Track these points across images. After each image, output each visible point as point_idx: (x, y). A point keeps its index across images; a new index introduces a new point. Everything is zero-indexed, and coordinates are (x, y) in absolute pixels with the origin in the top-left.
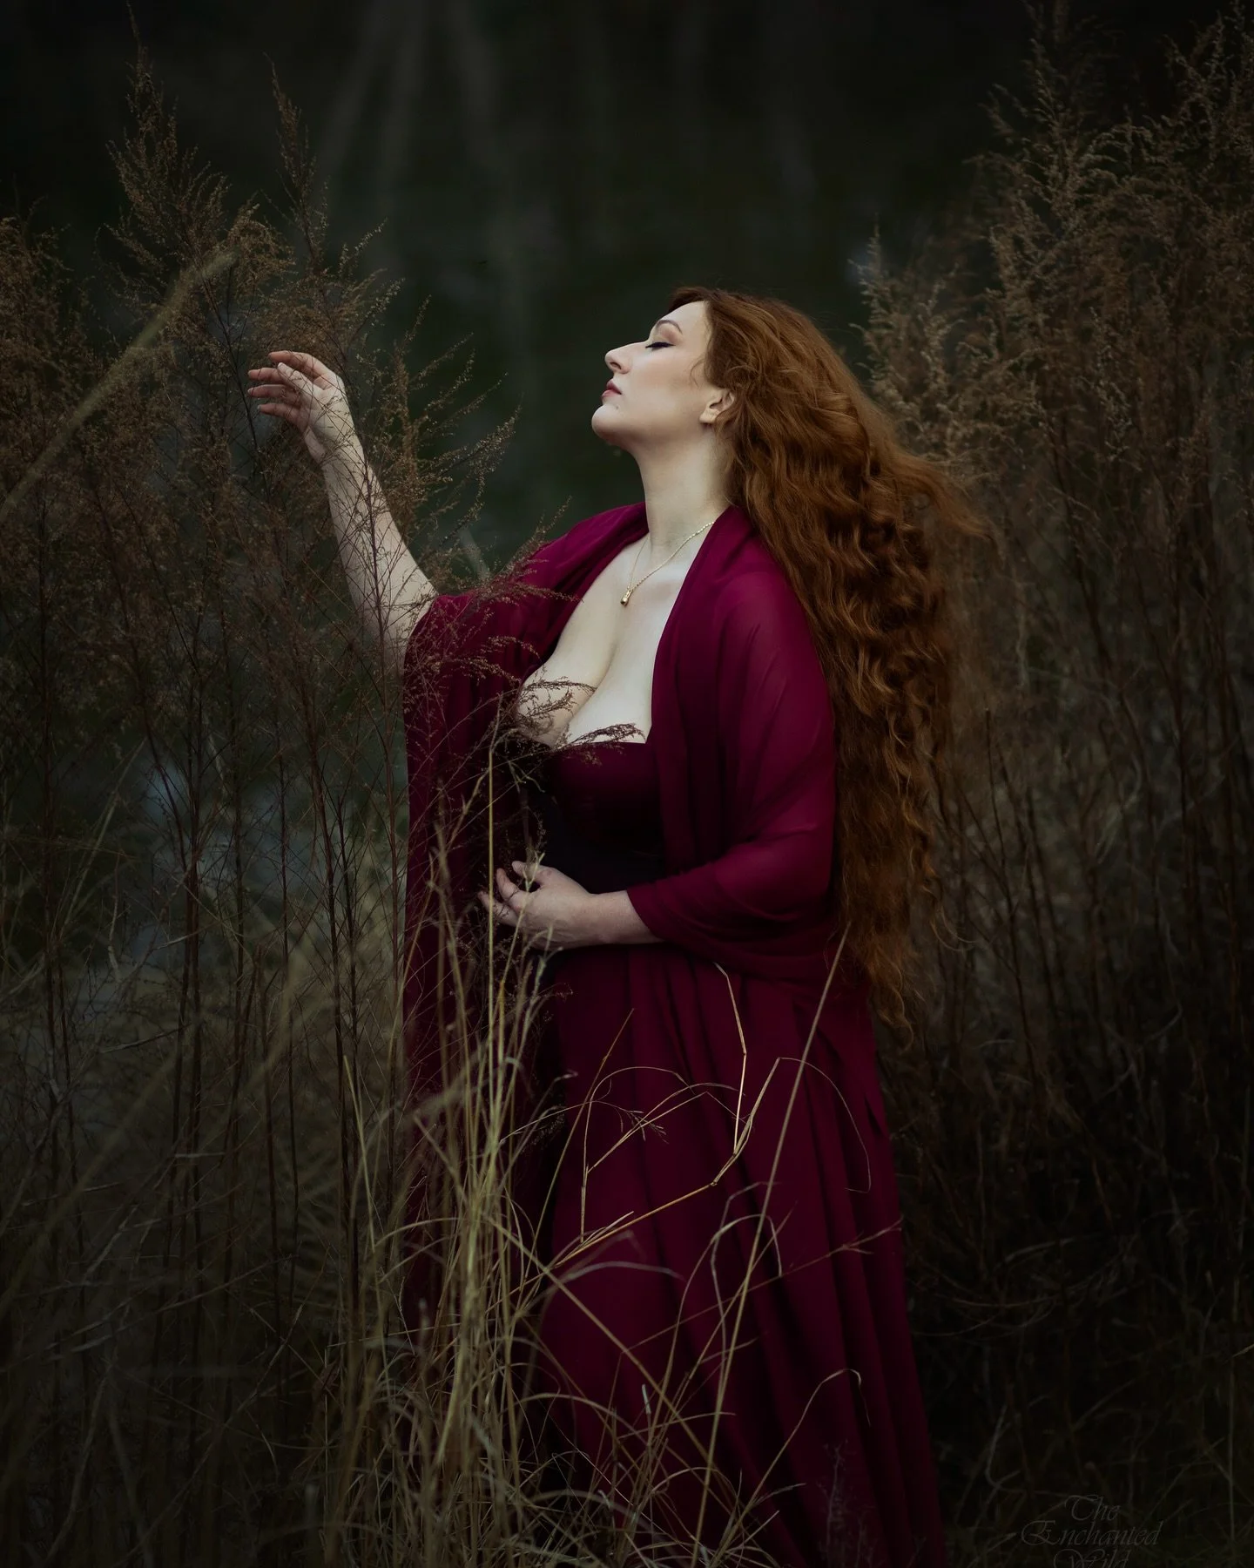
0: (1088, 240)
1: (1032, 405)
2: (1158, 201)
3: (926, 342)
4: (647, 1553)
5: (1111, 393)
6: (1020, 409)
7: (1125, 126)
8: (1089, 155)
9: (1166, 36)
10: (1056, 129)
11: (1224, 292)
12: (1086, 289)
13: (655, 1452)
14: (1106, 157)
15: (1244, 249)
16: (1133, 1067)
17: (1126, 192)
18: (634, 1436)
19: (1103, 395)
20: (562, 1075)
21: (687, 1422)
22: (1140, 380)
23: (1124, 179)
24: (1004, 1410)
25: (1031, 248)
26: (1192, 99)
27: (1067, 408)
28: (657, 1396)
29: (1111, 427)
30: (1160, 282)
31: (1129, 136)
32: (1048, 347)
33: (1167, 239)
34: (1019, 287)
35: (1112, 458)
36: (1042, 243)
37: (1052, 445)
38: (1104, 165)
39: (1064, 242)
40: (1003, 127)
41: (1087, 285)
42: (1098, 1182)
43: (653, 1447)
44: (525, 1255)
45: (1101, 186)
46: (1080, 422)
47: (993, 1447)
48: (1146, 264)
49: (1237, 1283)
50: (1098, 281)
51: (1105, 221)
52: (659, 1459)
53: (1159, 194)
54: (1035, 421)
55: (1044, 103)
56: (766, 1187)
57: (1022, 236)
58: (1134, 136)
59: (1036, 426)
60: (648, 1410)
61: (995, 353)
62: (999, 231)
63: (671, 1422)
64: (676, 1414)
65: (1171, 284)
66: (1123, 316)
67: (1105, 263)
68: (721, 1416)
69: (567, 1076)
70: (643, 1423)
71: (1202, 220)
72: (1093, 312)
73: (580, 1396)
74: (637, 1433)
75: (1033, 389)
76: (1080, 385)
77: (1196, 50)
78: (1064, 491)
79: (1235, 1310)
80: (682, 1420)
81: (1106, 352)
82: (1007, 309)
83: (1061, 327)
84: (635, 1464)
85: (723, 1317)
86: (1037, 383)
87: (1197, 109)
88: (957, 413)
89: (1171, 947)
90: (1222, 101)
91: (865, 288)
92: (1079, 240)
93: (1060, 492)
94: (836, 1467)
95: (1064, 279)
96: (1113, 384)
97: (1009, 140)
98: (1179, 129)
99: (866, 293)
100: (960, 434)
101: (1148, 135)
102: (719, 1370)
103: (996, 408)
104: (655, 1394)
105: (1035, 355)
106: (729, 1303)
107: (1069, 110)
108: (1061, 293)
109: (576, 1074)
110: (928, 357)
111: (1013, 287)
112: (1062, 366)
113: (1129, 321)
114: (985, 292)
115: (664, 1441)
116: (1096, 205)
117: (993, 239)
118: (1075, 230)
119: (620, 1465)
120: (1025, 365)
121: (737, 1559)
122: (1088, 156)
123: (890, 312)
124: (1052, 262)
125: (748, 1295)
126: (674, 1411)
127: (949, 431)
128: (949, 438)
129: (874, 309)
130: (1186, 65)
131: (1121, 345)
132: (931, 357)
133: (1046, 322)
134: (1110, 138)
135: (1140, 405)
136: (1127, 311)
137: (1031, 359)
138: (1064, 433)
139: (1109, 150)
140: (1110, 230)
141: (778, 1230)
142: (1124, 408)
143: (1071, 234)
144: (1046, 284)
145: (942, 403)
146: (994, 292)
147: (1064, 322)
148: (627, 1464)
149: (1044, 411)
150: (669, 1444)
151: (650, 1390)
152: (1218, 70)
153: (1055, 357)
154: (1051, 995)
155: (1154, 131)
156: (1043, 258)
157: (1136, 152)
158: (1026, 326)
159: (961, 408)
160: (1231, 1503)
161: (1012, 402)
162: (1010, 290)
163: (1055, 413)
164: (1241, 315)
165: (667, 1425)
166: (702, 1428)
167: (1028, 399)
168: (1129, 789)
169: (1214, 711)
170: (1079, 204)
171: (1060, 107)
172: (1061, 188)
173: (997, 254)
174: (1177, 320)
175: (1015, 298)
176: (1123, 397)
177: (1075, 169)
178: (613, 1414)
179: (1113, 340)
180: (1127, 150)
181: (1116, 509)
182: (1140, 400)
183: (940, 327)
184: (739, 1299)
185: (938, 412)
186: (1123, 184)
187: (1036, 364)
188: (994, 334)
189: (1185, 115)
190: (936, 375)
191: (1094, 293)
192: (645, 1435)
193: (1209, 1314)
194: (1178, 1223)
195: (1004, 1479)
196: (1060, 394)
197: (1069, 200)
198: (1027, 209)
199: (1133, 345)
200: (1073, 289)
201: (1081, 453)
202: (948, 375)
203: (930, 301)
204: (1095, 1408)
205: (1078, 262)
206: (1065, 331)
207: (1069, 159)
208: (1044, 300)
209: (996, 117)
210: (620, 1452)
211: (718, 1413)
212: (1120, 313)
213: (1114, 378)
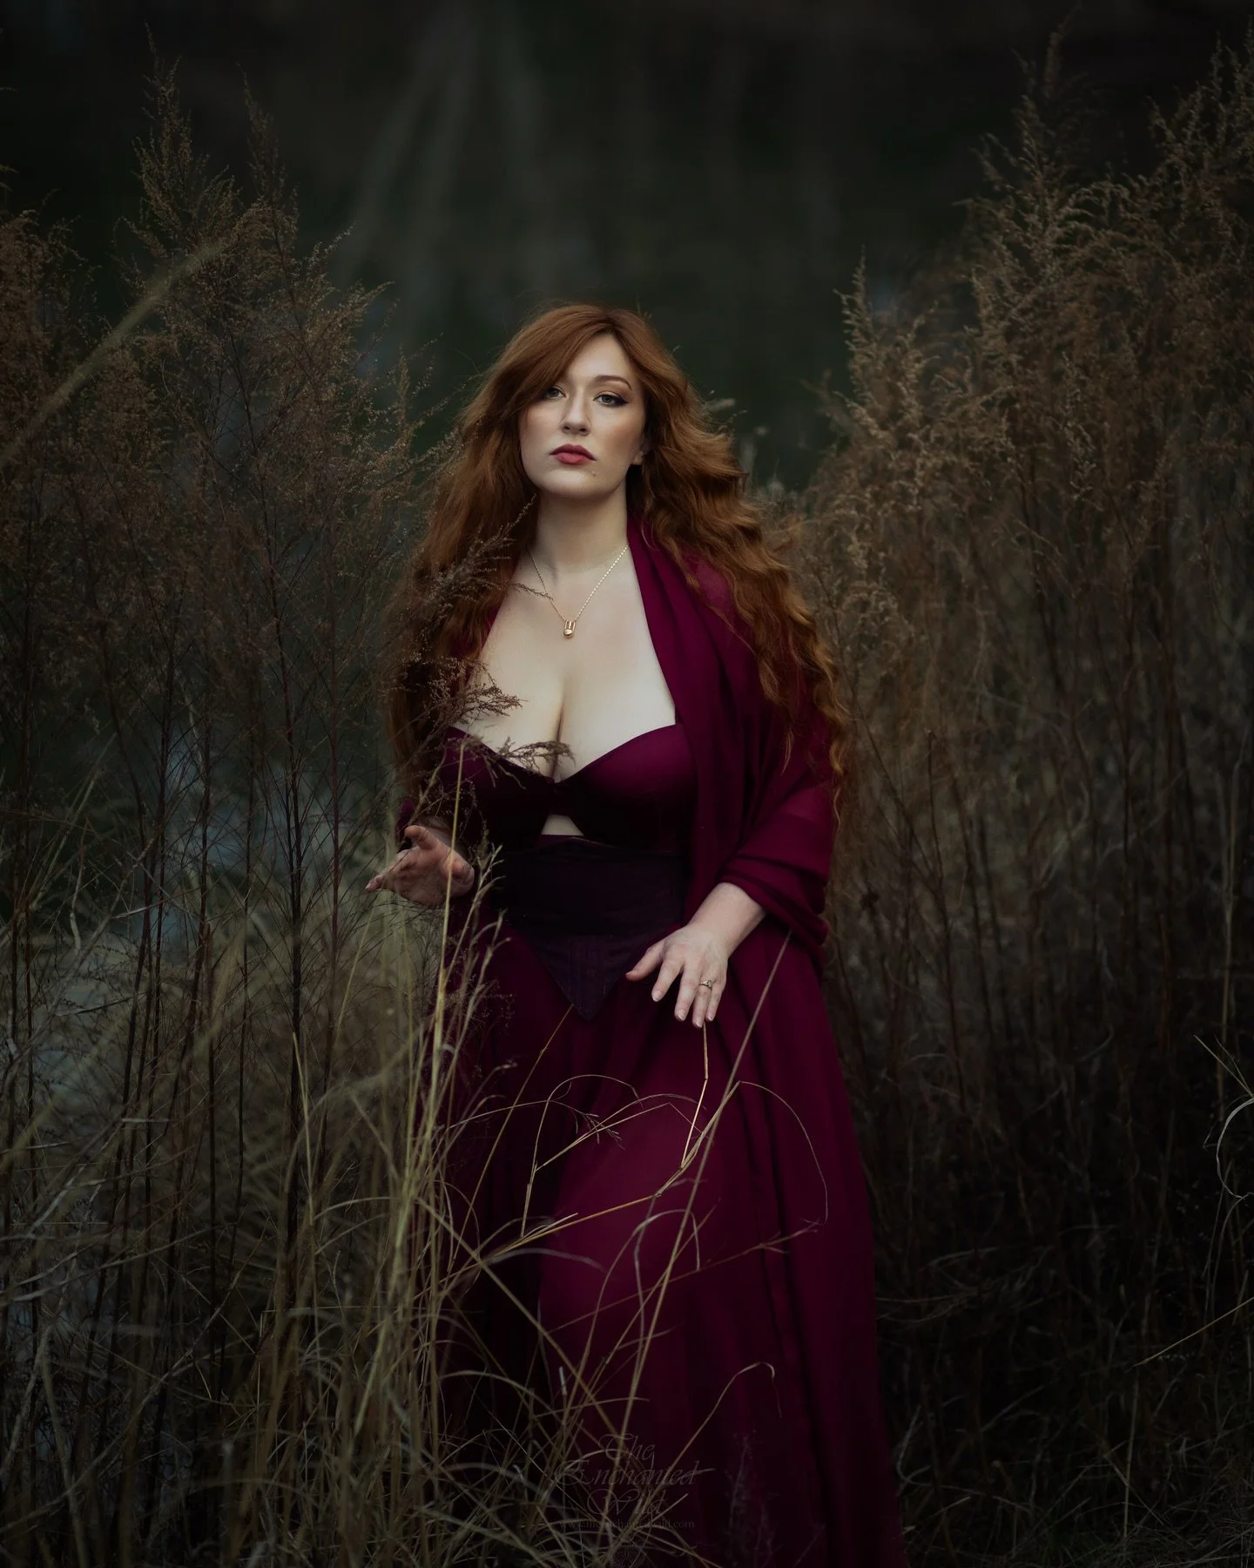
0: (1063, 287)
1: (1002, 440)
2: (1133, 255)
3: (903, 373)
4: (558, 1528)
5: (1078, 434)
6: (992, 443)
7: (1104, 183)
8: (1068, 208)
9: (1149, 97)
10: (1039, 179)
11: (1191, 345)
12: (1060, 334)
13: (569, 1431)
14: (1085, 212)
15: (1210, 306)
16: (1064, 1086)
17: (1102, 245)
18: (551, 1415)
19: (1069, 434)
20: (501, 1064)
21: (602, 1405)
22: (1106, 424)
23: (1100, 233)
24: (919, 1408)
25: (1010, 291)
26: (1168, 161)
27: (1035, 445)
28: (574, 1378)
29: (1076, 467)
30: (1130, 330)
31: (1107, 191)
32: (1020, 386)
33: (1137, 291)
34: (996, 327)
35: (1076, 497)
36: (1021, 287)
37: (1019, 479)
38: (1080, 218)
39: (1041, 288)
40: (992, 173)
41: (1059, 328)
42: (1022, 1195)
43: (568, 1425)
44: (455, 1239)
45: (1080, 237)
46: (1047, 460)
47: (905, 1444)
48: (1118, 313)
49: (1148, 1298)
50: (1071, 326)
51: (1080, 269)
52: (574, 1438)
53: (1134, 248)
54: (1004, 456)
55: (1029, 154)
56: (693, 1184)
57: (1002, 278)
58: (1112, 193)
59: (1005, 460)
60: (564, 1391)
61: (970, 388)
62: (980, 273)
63: (586, 1404)
64: (592, 1397)
65: (1140, 333)
66: (1093, 361)
67: (1080, 309)
68: (635, 1402)
69: (506, 1066)
70: (559, 1404)
71: (1172, 277)
72: (1065, 357)
73: (501, 1374)
74: (554, 1413)
75: (1005, 426)
76: (1049, 424)
77: (1177, 115)
78: (1028, 525)
79: (1145, 1322)
80: (597, 1404)
81: (1076, 395)
82: (985, 348)
83: (1034, 368)
84: (550, 1441)
85: (642, 1306)
86: (1008, 420)
87: (1173, 171)
88: (927, 444)
89: (1107, 971)
90: (1196, 166)
91: (848, 317)
92: (1056, 286)
93: (1025, 526)
94: (743, 1456)
95: (1039, 322)
96: (1080, 427)
97: (997, 188)
98: (1154, 189)
99: (848, 322)
100: (929, 465)
101: (1125, 193)
102: (635, 1358)
103: (969, 441)
104: (572, 1377)
105: (1008, 393)
106: (648, 1293)
107: (1053, 163)
108: (1036, 337)
109: (515, 1065)
110: (903, 389)
111: (990, 327)
112: (1033, 404)
113: (1099, 367)
114: (964, 331)
115: (579, 1421)
116: (1073, 254)
117: (974, 280)
118: (1052, 276)
119: (536, 1443)
120: (998, 403)
121: (645, 1537)
122: (1067, 210)
123: (871, 343)
124: (1029, 306)
125: (669, 1285)
126: (589, 1394)
127: (919, 461)
128: (919, 466)
129: (855, 337)
130: (1165, 128)
131: (1090, 387)
132: (907, 389)
133: (1019, 362)
134: (1088, 194)
135: (1105, 448)
136: (1097, 357)
137: (1004, 397)
138: (1032, 469)
139: (1087, 205)
140: (1085, 279)
141: (700, 1226)
142: (1090, 450)
143: (1049, 281)
144: (1022, 326)
145: (914, 433)
146: (972, 330)
147: (1036, 362)
148: (542, 1441)
149: (1013, 447)
150: (583, 1425)
151: (567, 1372)
152: (1195, 136)
153: (1029, 397)
154: (988, 1013)
155: (1132, 189)
156: (1020, 301)
157: (1113, 206)
158: (1000, 365)
159: (932, 439)
160: (1126, 1503)
161: (982, 436)
162: (987, 329)
163: (1024, 449)
164: (1204, 369)
165: (582, 1407)
166: (616, 1412)
167: (999, 434)
168: (1077, 817)
169: (1162, 746)
170: (1057, 253)
171: (1045, 159)
172: (1041, 236)
173: (977, 294)
174: (1145, 367)
175: (992, 337)
176: (1089, 439)
177: (1055, 220)
178: (531, 1393)
179: (1082, 384)
180: (1105, 204)
181: (1077, 545)
182: (1105, 442)
183: (918, 360)
184: (659, 1290)
185: (911, 440)
186: (1099, 237)
187: (1009, 401)
188: (969, 371)
189: (1161, 176)
190: (910, 406)
191: (1066, 338)
192: (561, 1415)
193: (1120, 1324)
194: (1096, 1238)
195: (913, 1474)
196: (1029, 431)
197: (1048, 248)
198: (1008, 254)
199: (1101, 390)
200: (1046, 333)
201: (1048, 488)
202: (922, 407)
203: (909, 335)
204: (1005, 1411)
205: (1053, 307)
206: (1037, 372)
207: (1049, 208)
208: (1020, 341)
209: (986, 163)
210: (536, 1430)
211: (632, 1398)
212: (1092, 358)
213: (1082, 419)
